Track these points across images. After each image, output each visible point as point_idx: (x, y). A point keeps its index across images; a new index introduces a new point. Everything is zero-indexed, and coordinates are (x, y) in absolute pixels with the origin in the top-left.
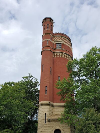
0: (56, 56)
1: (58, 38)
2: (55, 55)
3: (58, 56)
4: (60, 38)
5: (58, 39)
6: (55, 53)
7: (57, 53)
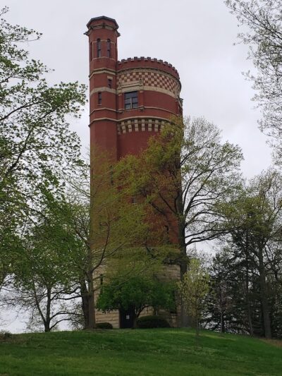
0: (124, 132)
1: (128, 75)
2: (124, 128)
3: (130, 130)
4: (134, 74)
5: (129, 80)
6: (123, 123)
7: (126, 121)
